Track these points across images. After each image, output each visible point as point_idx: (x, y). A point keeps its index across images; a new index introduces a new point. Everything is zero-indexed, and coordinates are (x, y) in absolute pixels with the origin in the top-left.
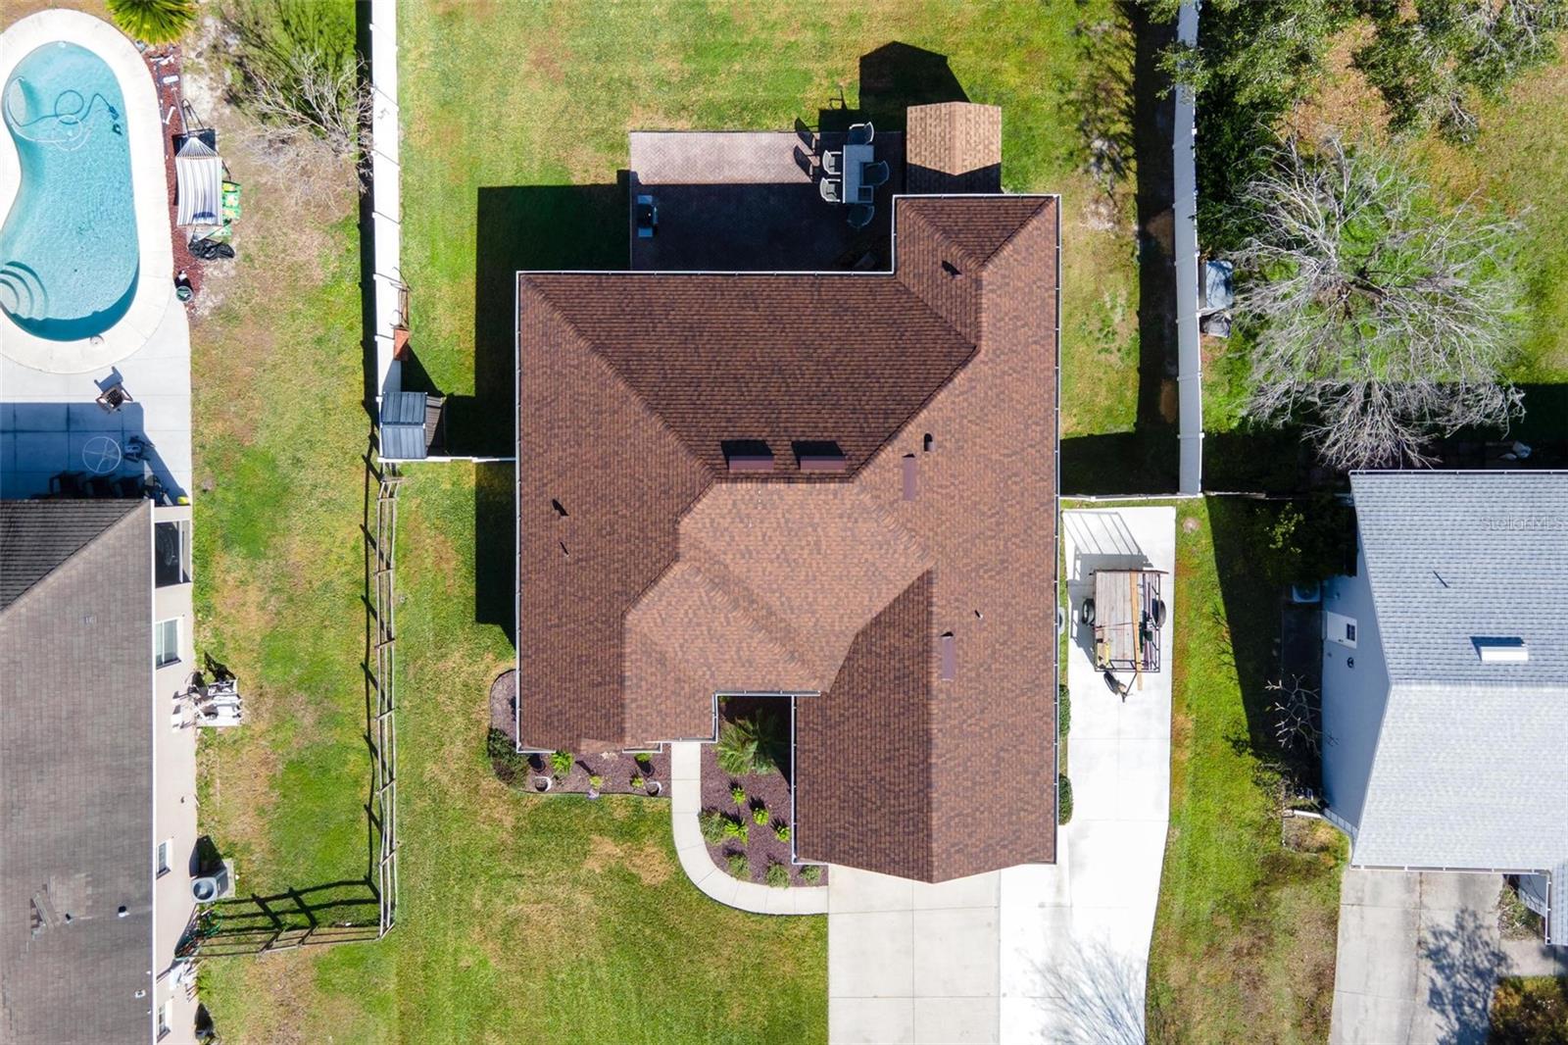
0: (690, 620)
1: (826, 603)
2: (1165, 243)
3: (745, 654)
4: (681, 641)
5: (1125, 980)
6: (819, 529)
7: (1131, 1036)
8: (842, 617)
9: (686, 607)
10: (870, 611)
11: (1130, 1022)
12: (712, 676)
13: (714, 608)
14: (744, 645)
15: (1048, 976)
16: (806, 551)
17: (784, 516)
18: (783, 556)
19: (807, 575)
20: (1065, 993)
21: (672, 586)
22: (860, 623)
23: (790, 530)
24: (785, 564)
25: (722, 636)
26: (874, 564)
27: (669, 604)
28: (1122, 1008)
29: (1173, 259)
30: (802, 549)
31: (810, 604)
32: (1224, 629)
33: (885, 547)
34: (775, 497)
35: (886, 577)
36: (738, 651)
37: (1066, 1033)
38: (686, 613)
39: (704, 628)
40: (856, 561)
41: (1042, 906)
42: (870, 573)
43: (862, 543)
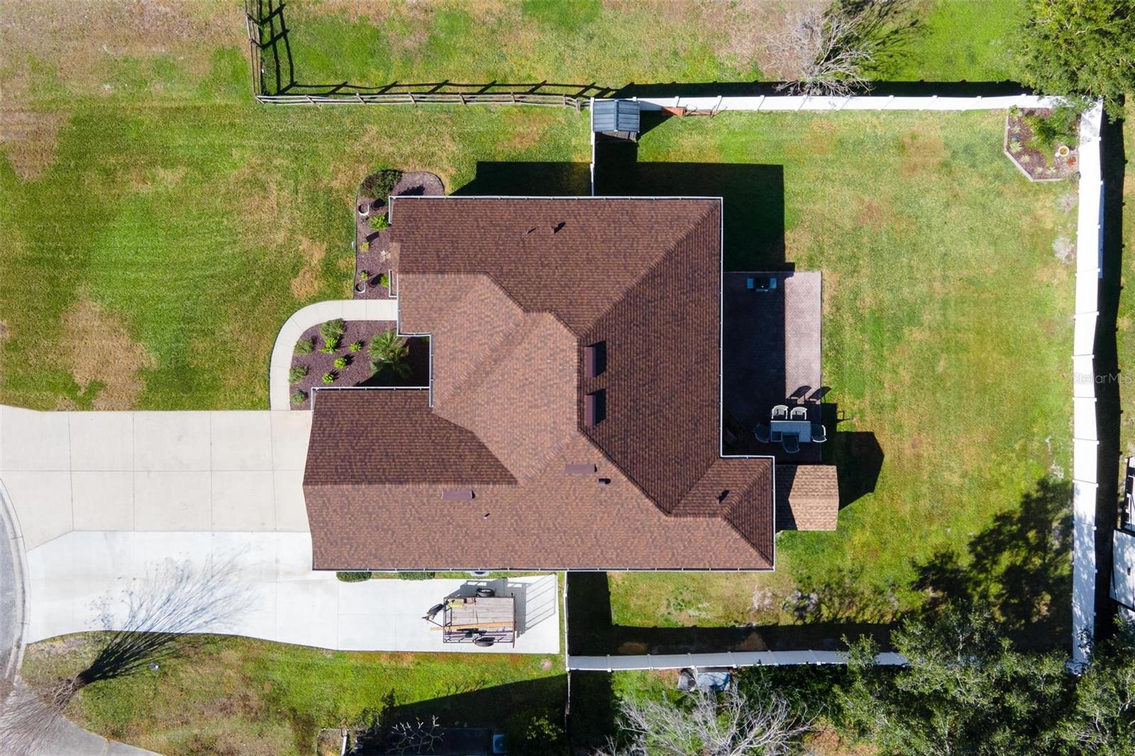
0: (482, 319)
1: (494, 411)
2: (744, 645)
3: (459, 355)
4: (468, 312)
5: (225, 620)
6: (546, 408)
7: (187, 623)
8: (485, 422)
9: (492, 316)
10: (490, 442)
11: (197, 623)
12: (444, 333)
13: (492, 335)
14: (466, 355)
15: (230, 565)
16: (530, 399)
17: (555, 384)
18: (527, 382)
19: (514, 399)
20: (217, 577)
21: (507, 307)
22: (480, 435)
23: (546, 388)
24: (522, 384)
25: (472, 340)
26: (521, 444)
27: (495, 305)
28: (206, 617)
29: (733, 651)
30: (532, 396)
31: (494, 400)
32: (474, 688)
33: (534, 452)
34: (568, 378)
35: (512, 452)
36: (461, 351)
37: (188, 577)
38: (488, 316)
39: (477, 328)
40: (524, 432)
41: (277, 561)
42: (515, 442)
43: (536, 437)
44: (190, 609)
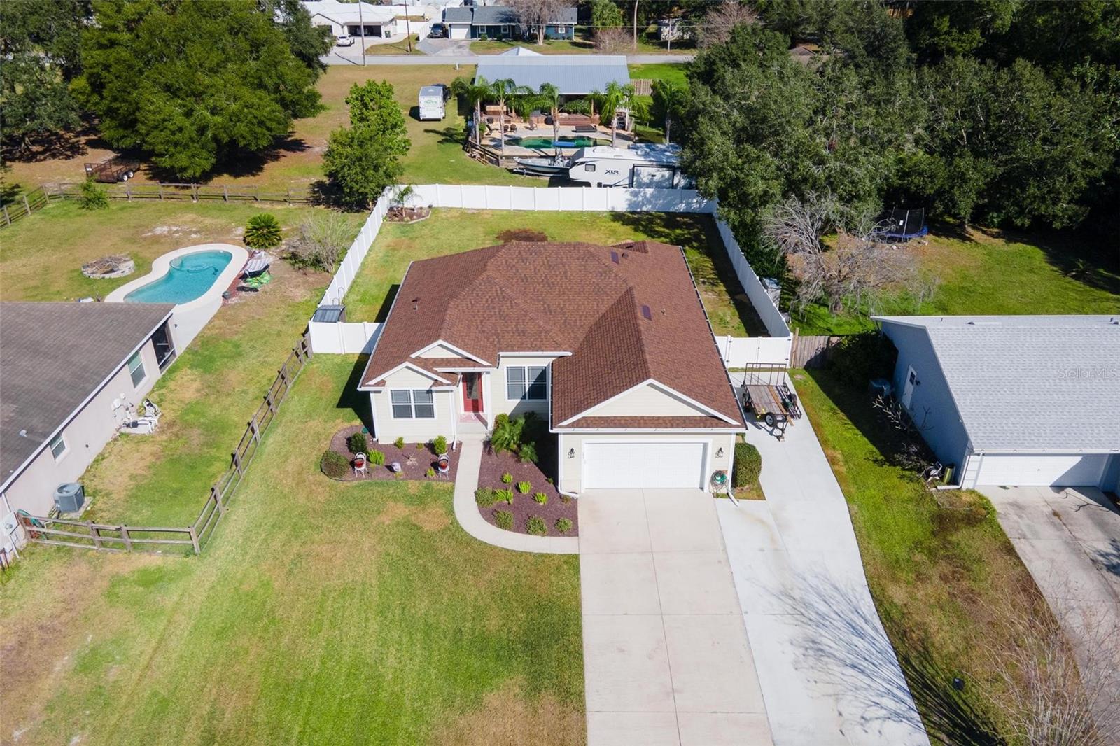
0: (489, 306)
1: (571, 308)
2: (745, 301)
3: (521, 327)
4: (482, 318)
5: (853, 600)
6: (566, 265)
8: (581, 317)
9: (487, 296)
10: (598, 312)
12: (499, 342)
13: (504, 297)
15: (782, 597)
16: (559, 277)
17: (546, 257)
19: (560, 291)
20: (803, 610)
21: (480, 284)
22: (591, 320)
23: (550, 266)
25: (507, 315)
26: (598, 284)
27: (476, 295)
29: (751, 303)
30: (557, 276)
31: (562, 309)
32: (841, 415)
34: (542, 248)
35: (606, 292)
36: (516, 325)
37: (814, 642)
38: (487, 301)
41: (762, 550)
44: (856, 640)
